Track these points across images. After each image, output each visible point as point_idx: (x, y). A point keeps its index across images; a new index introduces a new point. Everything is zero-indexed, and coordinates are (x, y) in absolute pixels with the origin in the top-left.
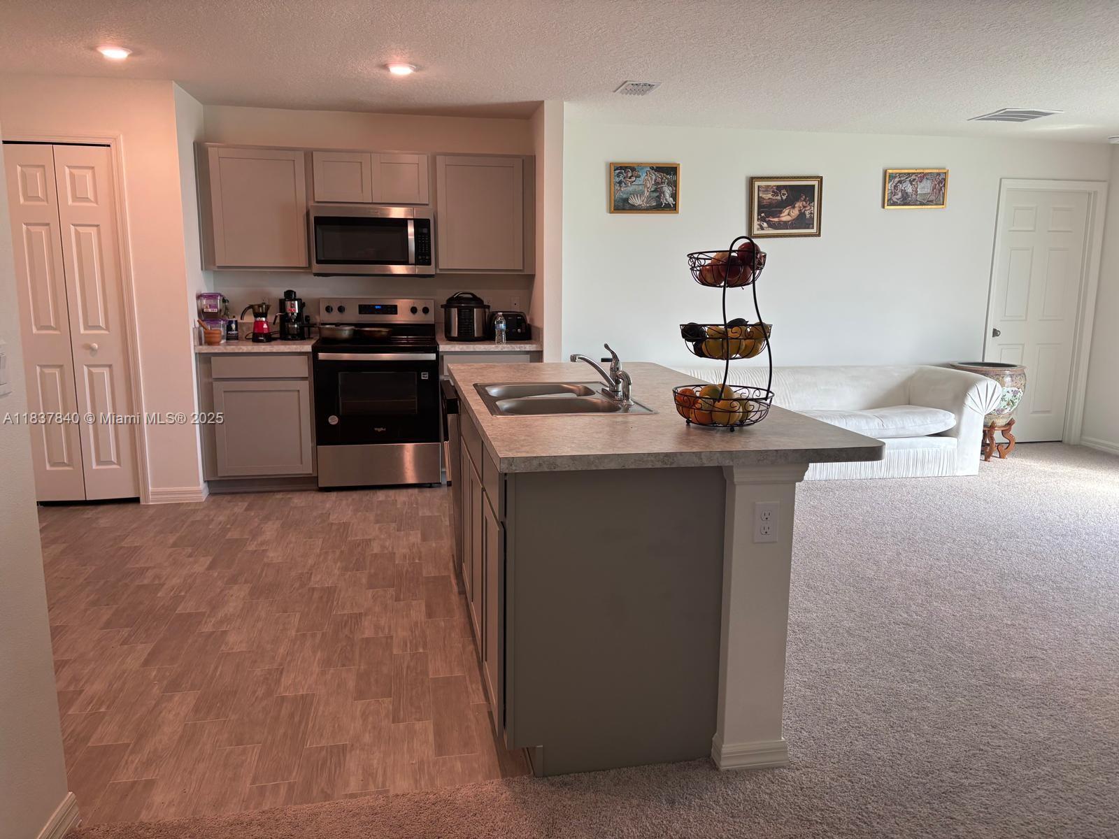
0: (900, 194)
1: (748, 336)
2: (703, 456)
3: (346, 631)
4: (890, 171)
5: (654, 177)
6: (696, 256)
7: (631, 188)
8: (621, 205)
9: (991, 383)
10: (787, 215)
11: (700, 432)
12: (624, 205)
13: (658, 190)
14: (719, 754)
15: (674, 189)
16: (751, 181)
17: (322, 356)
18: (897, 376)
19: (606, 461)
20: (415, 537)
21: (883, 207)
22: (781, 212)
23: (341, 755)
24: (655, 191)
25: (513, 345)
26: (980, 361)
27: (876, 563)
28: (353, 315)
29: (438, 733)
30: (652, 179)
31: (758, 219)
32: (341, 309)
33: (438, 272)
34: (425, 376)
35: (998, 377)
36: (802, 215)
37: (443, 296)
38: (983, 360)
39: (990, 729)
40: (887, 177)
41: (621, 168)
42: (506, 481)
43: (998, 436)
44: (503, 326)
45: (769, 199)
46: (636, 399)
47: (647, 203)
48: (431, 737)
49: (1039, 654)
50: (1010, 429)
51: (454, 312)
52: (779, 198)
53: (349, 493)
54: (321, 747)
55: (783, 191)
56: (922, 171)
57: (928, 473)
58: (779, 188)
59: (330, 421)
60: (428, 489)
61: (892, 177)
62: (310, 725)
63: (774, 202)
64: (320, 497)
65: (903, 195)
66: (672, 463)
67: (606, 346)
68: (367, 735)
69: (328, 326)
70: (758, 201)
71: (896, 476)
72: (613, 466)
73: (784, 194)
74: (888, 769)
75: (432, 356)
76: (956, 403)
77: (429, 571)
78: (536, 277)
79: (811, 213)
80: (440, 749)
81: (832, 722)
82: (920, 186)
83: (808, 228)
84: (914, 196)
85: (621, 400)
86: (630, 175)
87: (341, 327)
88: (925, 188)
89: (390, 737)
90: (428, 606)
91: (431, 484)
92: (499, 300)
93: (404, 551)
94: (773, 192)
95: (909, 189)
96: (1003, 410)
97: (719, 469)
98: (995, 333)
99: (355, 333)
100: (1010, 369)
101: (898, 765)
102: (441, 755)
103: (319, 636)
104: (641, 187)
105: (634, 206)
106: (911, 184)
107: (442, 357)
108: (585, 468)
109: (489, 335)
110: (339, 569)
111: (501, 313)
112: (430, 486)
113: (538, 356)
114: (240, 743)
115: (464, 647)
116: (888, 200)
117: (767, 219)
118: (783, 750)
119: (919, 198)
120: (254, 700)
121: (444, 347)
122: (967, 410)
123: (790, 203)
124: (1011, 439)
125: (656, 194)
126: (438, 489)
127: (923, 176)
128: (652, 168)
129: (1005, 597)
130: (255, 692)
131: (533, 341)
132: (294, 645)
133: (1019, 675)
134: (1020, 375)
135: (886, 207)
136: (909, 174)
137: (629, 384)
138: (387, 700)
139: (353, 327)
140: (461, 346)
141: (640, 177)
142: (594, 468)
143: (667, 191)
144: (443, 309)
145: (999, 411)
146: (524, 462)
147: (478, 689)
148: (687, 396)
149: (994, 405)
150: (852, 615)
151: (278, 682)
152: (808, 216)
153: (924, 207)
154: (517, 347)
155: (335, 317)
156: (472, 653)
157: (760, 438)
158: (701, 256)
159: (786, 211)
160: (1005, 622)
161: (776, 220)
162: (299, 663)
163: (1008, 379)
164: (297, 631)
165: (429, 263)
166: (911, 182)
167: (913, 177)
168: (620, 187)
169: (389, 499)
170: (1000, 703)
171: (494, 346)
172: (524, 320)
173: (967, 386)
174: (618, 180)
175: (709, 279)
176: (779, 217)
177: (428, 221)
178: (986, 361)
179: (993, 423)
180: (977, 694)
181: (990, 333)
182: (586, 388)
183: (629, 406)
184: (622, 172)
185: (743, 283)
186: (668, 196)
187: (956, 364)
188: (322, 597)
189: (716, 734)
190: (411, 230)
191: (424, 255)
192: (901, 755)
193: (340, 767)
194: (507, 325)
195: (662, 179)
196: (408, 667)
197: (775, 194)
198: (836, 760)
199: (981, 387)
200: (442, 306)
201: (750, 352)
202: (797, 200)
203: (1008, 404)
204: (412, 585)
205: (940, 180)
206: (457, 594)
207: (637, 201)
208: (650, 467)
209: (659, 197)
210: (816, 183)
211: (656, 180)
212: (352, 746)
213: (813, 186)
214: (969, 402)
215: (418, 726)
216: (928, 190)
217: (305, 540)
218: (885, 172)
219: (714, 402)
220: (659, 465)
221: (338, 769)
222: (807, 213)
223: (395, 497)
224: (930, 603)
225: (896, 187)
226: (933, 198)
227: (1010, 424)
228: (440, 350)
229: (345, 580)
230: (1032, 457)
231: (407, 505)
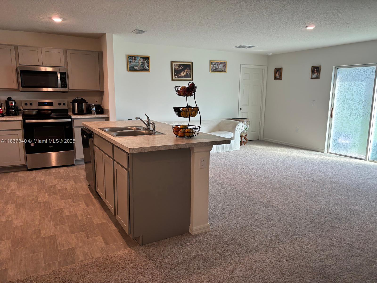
0: (214, 68)
2: (187, 145)
3: (59, 214)
4: (211, 61)
5: (142, 60)
6: (178, 87)
7: (134, 63)
8: (131, 69)
9: (242, 123)
10: (183, 74)
11: (181, 139)
12: (132, 69)
13: (143, 64)
14: (192, 230)
15: (148, 64)
16: (172, 62)
17: (27, 121)
18: (216, 123)
19: (161, 148)
20: (72, 182)
21: (210, 72)
22: (181, 73)
23: (73, 250)
24: (142, 65)
25: (99, 116)
26: (237, 117)
27: (219, 176)
28: (35, 106)
29: (104, 239)
30: (141, 60)
31: (174, 75)
32: (31, 104)
33: (69, 91)
34: (67, 127)
35: (243, 122)
36: (187, 74)
37: (71, 99)
38: (238, 117)
39: (257, 214)
40: (211, 63)
41: (131, 57)
42: (129, 156)
43: (243, 139)
44: (94, 109)
45: (178, 68)
46: (158, 131)
47: (140, 68)
48: (102, 240)
49: (265, 195)
50: (246, 137)
51: (76, 105)
52: (180, 68)
53: (40, 171)
54: (65, 249)
55: (181, 66)
56: (220, 61)
57: (227, 150)
58: (180, 65)
59: (31, 145)
60: (70, 167)
61: (212, 63)
62: (58, 244)
63: (179, 69)
64: (29, 173)
65: (215, 69)
66: (179, 147)
67: (146, 115)
68: (80, 243)
69: (26, 110)
70: (174, 69)
71: (218, 152)
73: (182, 67)
74: (236, 228)
75: (70, 120)
76: (233, 130)
77: (81, 192)
78: (104, 92)
79: (190, 73)
80: (107, 243)
81: (219, 218)
82: (220, 66)
83: (189, 78)
84: (218, 69)
85: (152, 131)
86: (134, 59)
87: (32, 111)
88: (221, 66)
89: (88, 243)
90: (86, 203)
91: (71, 165)
92: (92, 100)
93: (70, 187)
94: (178, 66)
95: (217, 67)
96: (244, 131)
97: (189, 149)
98: (241, 109)
99: (37, 112)
100: (245, 119)
101: (238, 226)
102: (107, 245)
103: (49, 217)
104: (137, 63)
105: (135, 69)
107: (73, 120)
108: (155, 150)
109: (89, 112)
110: (47, 195)
111: (94, 105)
112: (71, 166)
113: (107, 119)
114: (34, 252)
115: (103, 214)
116: (211, 70)
117: (177, 75)
118: (208, 227)
119: (220, 70)
120: (33, 239)
121: (74, 117)
122: (236, 132)
123: (183, 70)
124: (246, 139)
125: (142, 66)
126: (74, 167)
127: (221, 63)
128: (141, 57)
129: (254, 182)
130: (32, 237)
131: (104, 114)
132: (41, 221)
133: (261, 200)
134: (248, 121)
135: (211, 72)
136: (217, 62)
137: (155, 126)
138: (83, 232)
139: (37, 111)
140: (80, 116)
141: (137, 60)
142: (157, 150)
143: (146, 65)
144: (71, 104)
145: (243, 132)
146: (137, 149)
147: (113, 225)
148: (177, 128)
149: (243, 129)
150: (216, 190)
151: (40, 232)
152: (189, 74)
153: (221, 72)
154: (100, 116)
155: (28, 107)
156: (106, 215)
158: (179, 87)
159: (182, 73)
160: (255, 187)
161: (180, 75)
162: (45, 226)
163: (245, 123)
164: (40, 216)
165: (66, 88)
166: (217, 65)
167: (218, 63)
168: (131, 63)
169: (57, 171)
170: (258, 208)
171: (92, 116)
172: (101, 107)
173: (236, 125)
174: (130, 61)
175: (182, 94)
176: (181, 74)
177: (65, 73)
178: (239, 117)
179: (242, 135)
180: (252, 206)
181: (239, 109)
182: (137, 128)
183: (155, 133)
184: (131, 58)
186: (146, 66)
187: (231, 118)
188: (45, 205)
189: (190, 225)
190: (59, 76)
191: (64, 84)
192: (238, 224)
193: (74, 254)
194: (96, 109)
195: (144, 61)
196: (86, 222)
197: (179, 67)
198: (222, 228)
199: (239, 125)
200: (71, 103)
201: (194, 115)
202: (186, 69)
203: (246, 130)
204: (77, 197)
205: (225, 64)
206: (94, 199)
207: (136, 68)
208: (173, 149)
209: (143, 67)
210: (191, 64)
211: (142, 61)
212: (76, 247)
213: (190, 65)
214: (236, 129)
215: (96, 238)
216: (222, 67)
217: (29, 187)
218: (210, 61)
219: (185, 130)
220: (175, 148)
221: (74, 255)
222: (189, 73)
223: (59, 170)
224: (235, 185)
225: (213, 66)
226: (223, 69)
227: (246, 135)
228: (72, 118)
229: (51, 198)
230: (252, 145)
231: (64, 172)
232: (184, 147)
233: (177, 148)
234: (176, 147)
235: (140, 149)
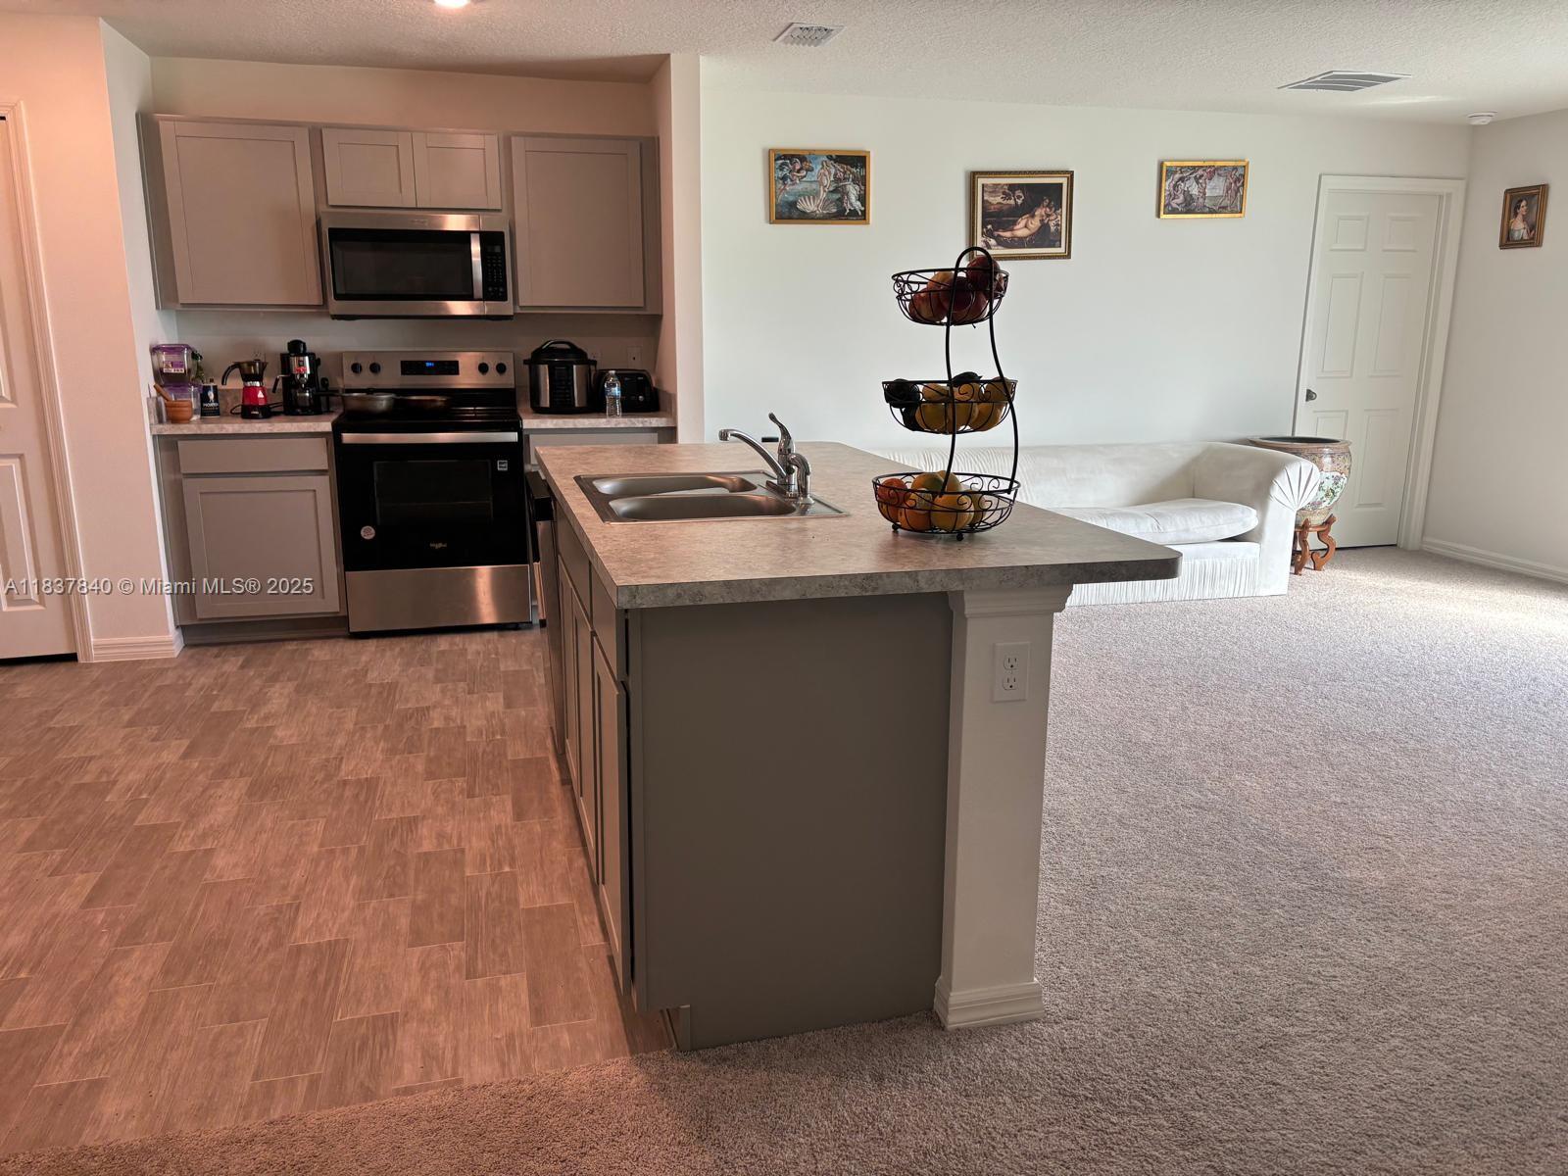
0: (1182, 197)
1: (983, 399)
2: (920, 578)
3: (395, 843)
4: (1168, 164)
5: (833, 171)
6: (905, 277)
7: (800, 187)
8: (786, 212)
9: (1306, 465)
10: (1023, 228)
11: (912, 541)
12: (790, 212)
13: (839, 190)
14: (945, 1003)
15: (863, 188)
16: (973, 176)
17: (348, 438)
18: (1177, 458)
19: (778, 588)
20: (495, 703)
21: (1158, 216)
22: (1015, 223)
23: (390, 1031)
24: (835, 191)
25: (633, 419)
26: (1289, 435)
27: (1154, 722)
28: (391, 377)
29: (534, 991)
30: (830, 173)
31: (983, 233)
32: (375, 368)
33: (519, 311)
34: (502, 466)
35: (1314, 458)
36: (1044, 227)
37: (526, 347)
38: (1293, 434)
39: (1320, 952)
40: (1164, 172)
41: (785, 157)
42: (627, 621)
43: (1313, 541)
44: (616, 391)
45: (1000, 203)
46: (817, 495)
47: (823, 209)
48: (524, 998)
49: (1382, 843)
50: (1328, 530)
51: (544, 370)
52: (1012, 202)
53: (395, 640)
54: (358, 1019)
55: (1018, 193)
56: (1212, 164)
57: (1218, 593)
58: (1013, 187)
59: (362, 533)
60: (513, 632)
61: (1171, 172)
62: (342, 988)
63: (1005, 208)
64: (350, 647)
65: (1185, 199)
66: (875, 589)
67: (772, 417)
68: (428, 999)
69: (355, 394)
70: (983, 207)
71: (1176, 597)
72: (787, 594)
73: (1019, 197)
74: (1182, 1015)
75: (513, 437)
76: (1258, 495)
77: (517, 751)
78: (664, 317)
79: (1057, 225)
80: (539, 1015)
81: (1102, 952)
82: (1210, 185)
83: (1054, 246)
84: (1201, 200)
85: (796, 498)
86: (798, 167)
87: (375, 396)
88: (1216, 188)
89: (462, 1000)
90: (516, 803)
91: (517, 624)
92: (610, 353)
93: (479, 723)
94: (1004, 193)
95: (1195, 191)
96: (1320, 503)
97: (943, 597)
98: (1310, 395)
99: (397, 405)
100: (1330, 445)
101: (1197, 1009)
102: (538, 1023)
103: (354, 852)
104: (814, 186)
105: (804, 213)
106: (1198, 183)
107: (528, 437)
108: (747, 599)
109: (596, 404)
110: (382, 751)
111: (613, 372)
112: (515, 627)
113: (669, 434)
114: (235, 1017)
115: (571, 861)
116: (1165, 206)
117: (996, 233)
118: (1036, 995)
119: (1208, 203)
120: (255, 951)
121: (529, 423)
122: (1273, 505)
123: (1027, 209)
124: (1329, 542)
125: (836, 196)
126: (527, 632)
127: (1213, 171)
128: (830, 157)
129: (1331, 765)
130: (255, 941)
131: (661, 413)
132: (317, 866)
133: (1356, 874)
134: (1343, 453)
135: (1163, 216)
136: (1194, 167)
137: (807, 473)
138: (457, 945)
139: (393, 395)
140: (555, 421)
141: (812, 170)
142: (761, 600)
143: (853, 191)
144: (527, 367)
145: (1315, 505)
146: (653, 592)
147: (593, 923)
148: (894, 489)
149: (1312, 495)
150: (1124, 797)
151: (292, 923)
152: (1053, 229)
153: (1214, 216)
154: (638, 422)
155: (366, 380)
156: (583, 870)
157: (1000, 548)
159: (1022, 222)
160: (1333, 798)
161: (1008, 234)
162: (324, 894)
163: (1327, 460)
164: (321, 845)
165: (504, 298)
166: (1197, 180)
167: (1200, 172)
168: (785, 184)
169: (456, 648)
170: (1332, 915)
171: (604, 420)
172: (647, 381)
173: (1274, 470)
174: (780, 174)
175: (925, 313)
176: (1012, 230)
177: (501, 234)
178: (1297, 434)
179: (1307, 521)
180: (1299, 903)
181: (1303, 395)
182: (743, 480)
183: (808, 505)
184: (787, 162)
185: (974, 318)
186: (853, 198)
187: (1257, 439)
188: (357, 795)
189: (941, 977)
190: (476, 248)
191: (495, 287)
192: (1200, 994)
193: (388, 1050)
194: (623, 390)
195: (845, 173)
196: (488, 893)
197: (1007, 196)
198: (1109, 1006)
199: (1292, 471)
200: (525, 362)
201: (985, 423)
202: (1038, 205)
203: (1327, 495)
204: (491, 772)
205: (1237, 177)
206: (558, 784)
207: (809, 206)
208: (843, 595)
209: (840, 200)
210: (1064, 181)
211: (836, 174)
212: (406, 1015)
213: (1061, 184)
214: (1275, 492)
215: (504, 981)
216: (1220, 192)
217: (331, 710)
218: (1161, 165)
219: (934, 498)
220: (856, 592)
221: (385, 1052)
222: (1052, 224)
223: (464, 645)
224: (1230, 776)
225: (1176, 186)
226: (1227, 202)
227: (1328, 522)
228: (524, 427)
229: (391, 767)
230: (1358, 568)
231: (482, 655)
232: (908, 587)
233: (864, 594)
234: (863, 588)
235: (671, 593)
